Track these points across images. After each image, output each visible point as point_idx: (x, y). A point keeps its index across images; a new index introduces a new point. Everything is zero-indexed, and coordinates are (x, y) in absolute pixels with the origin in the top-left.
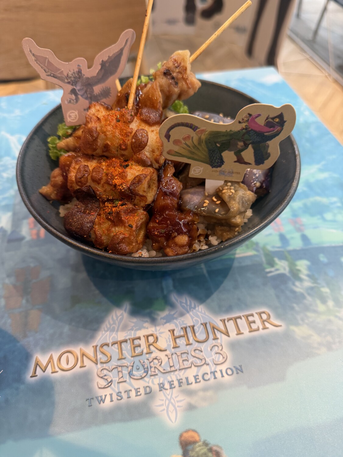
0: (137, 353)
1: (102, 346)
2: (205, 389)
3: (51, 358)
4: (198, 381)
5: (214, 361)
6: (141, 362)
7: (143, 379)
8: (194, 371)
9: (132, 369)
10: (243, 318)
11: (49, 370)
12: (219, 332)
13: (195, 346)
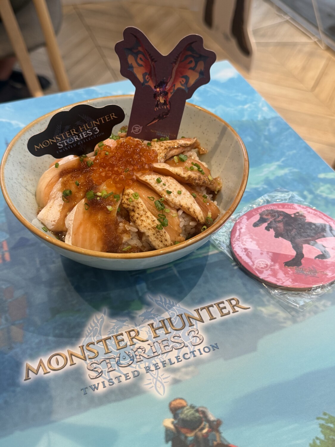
0: (122, 347)
1: (88, 345)
2: (187, 366)
3: (41, 362)
4: (180, 360)
5: (192, 343)
6: (126, 353)
7: (130, 366)
8: (175, 353)
9: (119, 359)
10: (214, 306)
11: (41, 371)
12: (194, 320)
13: (174, 334)
